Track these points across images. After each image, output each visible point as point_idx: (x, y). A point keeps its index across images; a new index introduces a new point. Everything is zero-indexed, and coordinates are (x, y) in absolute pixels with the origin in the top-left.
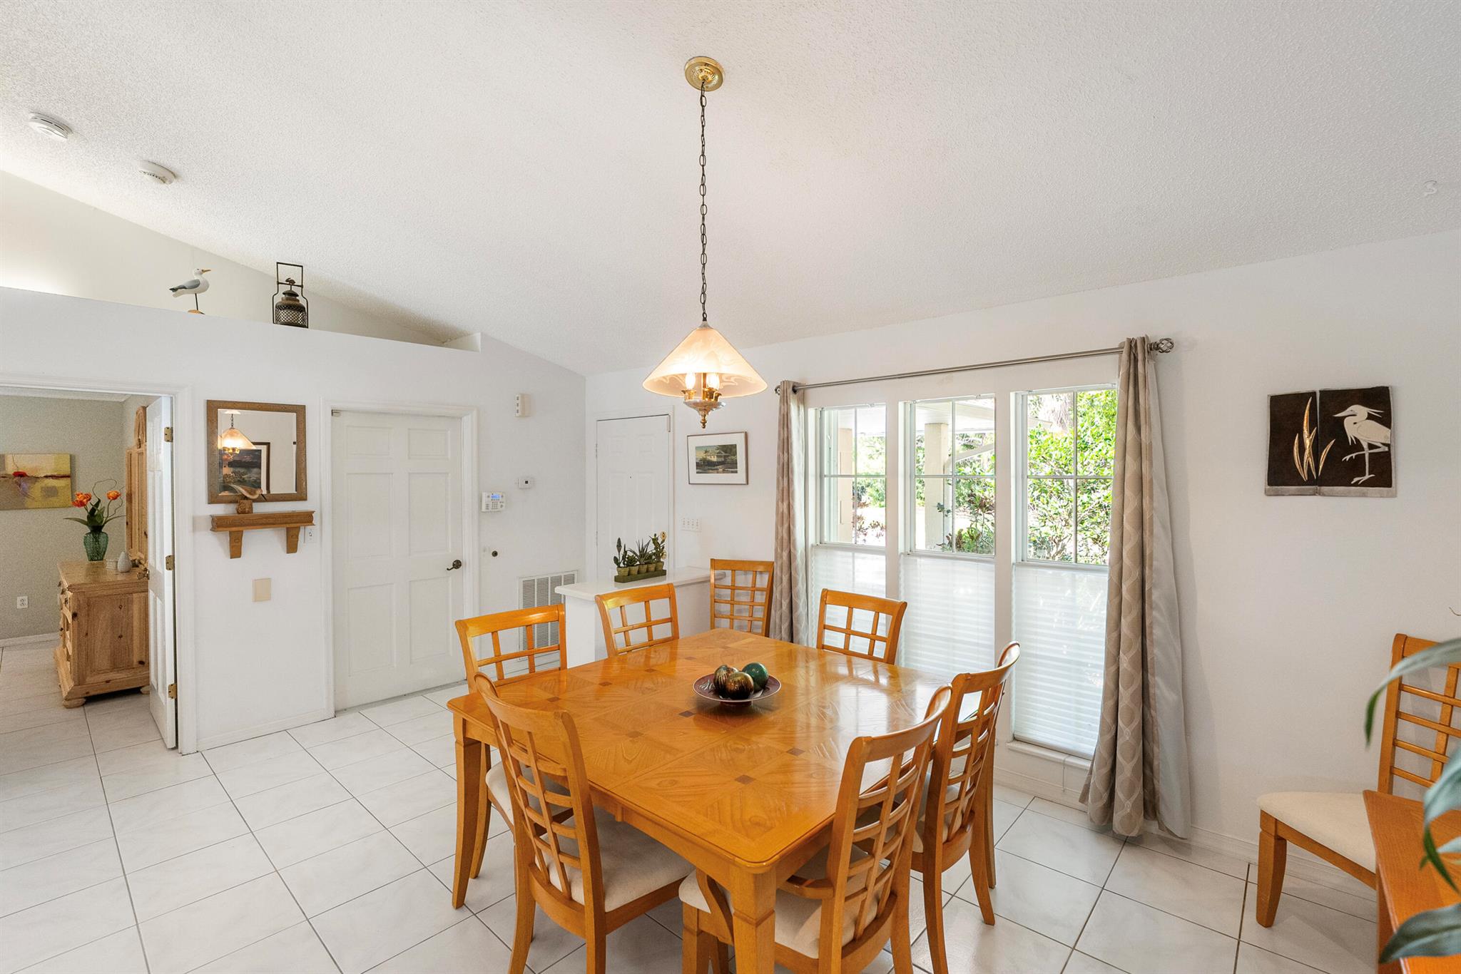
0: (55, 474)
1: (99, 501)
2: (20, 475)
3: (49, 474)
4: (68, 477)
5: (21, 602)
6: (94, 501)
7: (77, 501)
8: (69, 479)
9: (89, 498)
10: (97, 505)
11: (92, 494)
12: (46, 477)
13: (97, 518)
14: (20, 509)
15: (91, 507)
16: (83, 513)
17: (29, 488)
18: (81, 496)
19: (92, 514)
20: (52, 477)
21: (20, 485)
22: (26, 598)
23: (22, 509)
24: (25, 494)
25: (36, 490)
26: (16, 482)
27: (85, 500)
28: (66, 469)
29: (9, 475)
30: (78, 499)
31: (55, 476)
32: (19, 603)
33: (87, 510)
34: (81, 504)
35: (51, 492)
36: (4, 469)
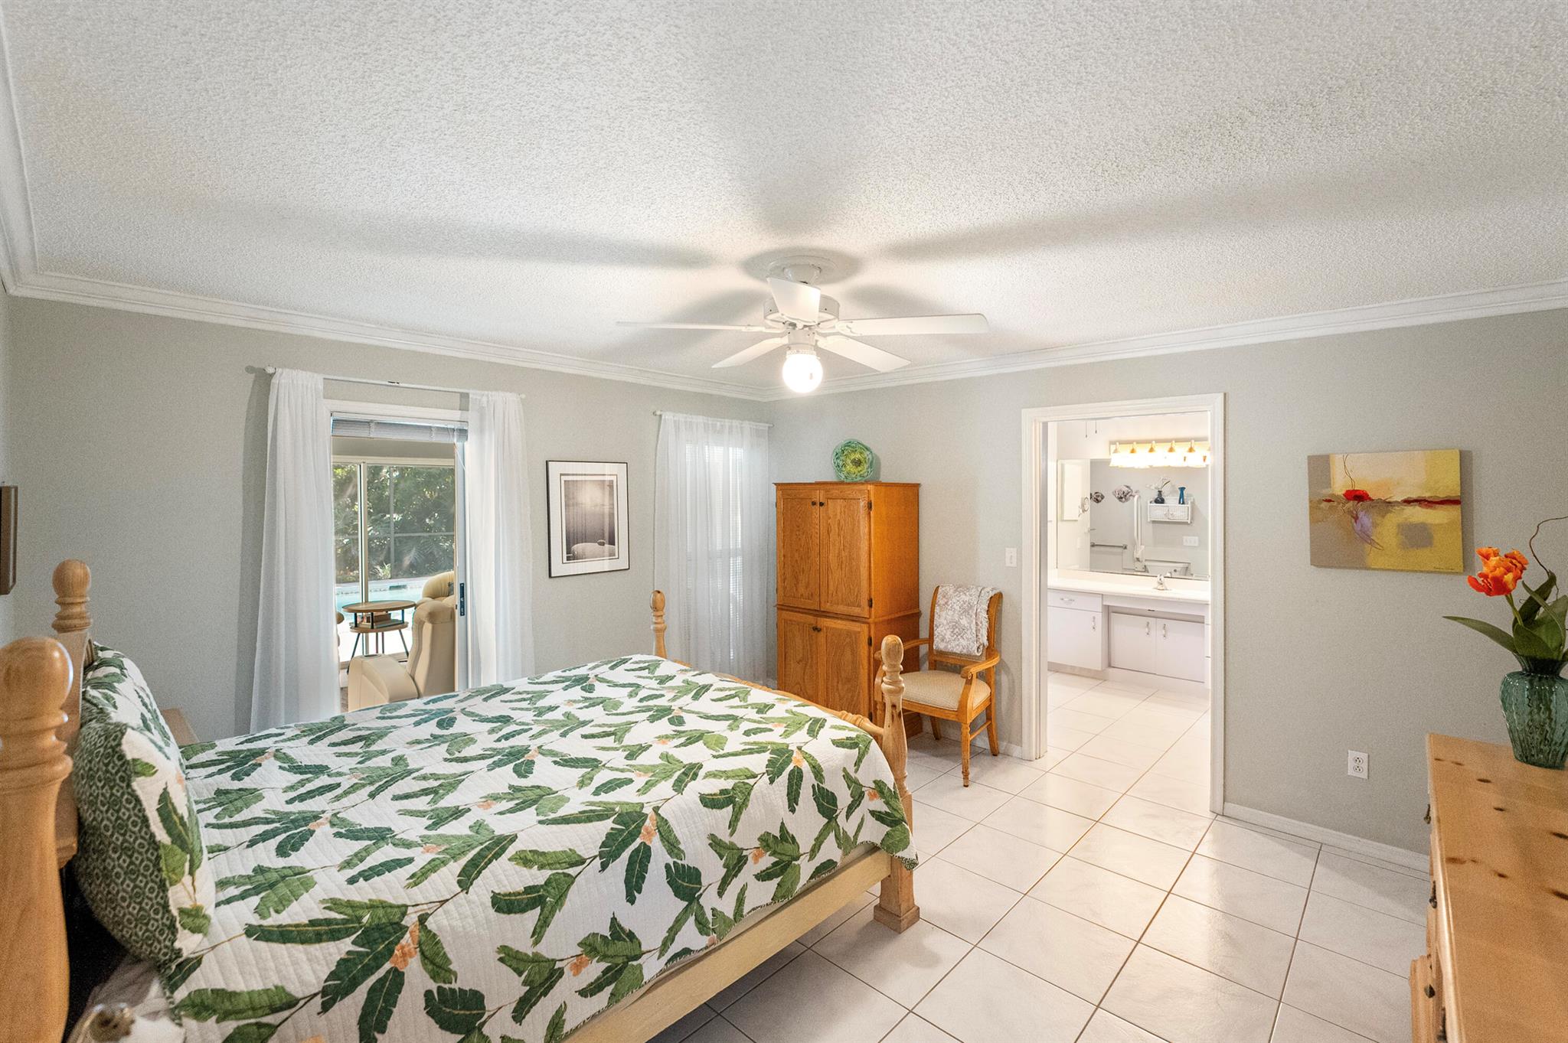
0: (1427, 495)
1: (1552, 580)
2: (1357, 496)
3: (1414, 496)
4: (1454, 502)
5: (1355, 764)
6: (1534, 578)
7: (1484, 576)
8: (1458, 507)
9: (1516, 564)
10: (1545, 590)
11: (1529, 557)
12: (1408, 502)
13: (1542, 633)
14: (1357, 568)
15: (1527, 596)
16: (1501, 613)
17: (1375, 525)
18: (1494, 560)
19: (1528, 614)
20: (1420, 501)
21: (1356, 518)
22: (1364, 756)
23: (1361, 568)
24: (1366, 538)
25: (1387, 529)
26: (1350, 512)
27: (1509, 577)
28: (1450, 485)
29: (1338, 497)
30: (1485, 570)
31: (1425, 501)
32: (1351, 764)
33: (1512, 604)
34: (1496, 587)
35: (1417, 537)
36: (1329, 484)
